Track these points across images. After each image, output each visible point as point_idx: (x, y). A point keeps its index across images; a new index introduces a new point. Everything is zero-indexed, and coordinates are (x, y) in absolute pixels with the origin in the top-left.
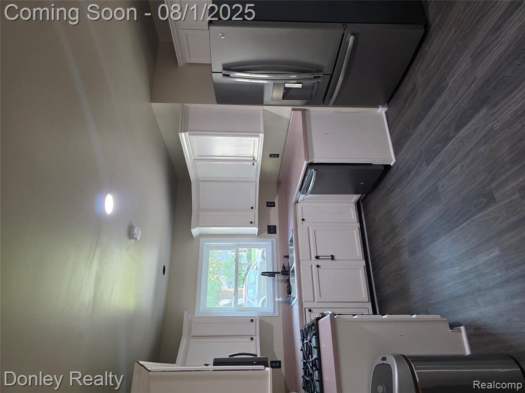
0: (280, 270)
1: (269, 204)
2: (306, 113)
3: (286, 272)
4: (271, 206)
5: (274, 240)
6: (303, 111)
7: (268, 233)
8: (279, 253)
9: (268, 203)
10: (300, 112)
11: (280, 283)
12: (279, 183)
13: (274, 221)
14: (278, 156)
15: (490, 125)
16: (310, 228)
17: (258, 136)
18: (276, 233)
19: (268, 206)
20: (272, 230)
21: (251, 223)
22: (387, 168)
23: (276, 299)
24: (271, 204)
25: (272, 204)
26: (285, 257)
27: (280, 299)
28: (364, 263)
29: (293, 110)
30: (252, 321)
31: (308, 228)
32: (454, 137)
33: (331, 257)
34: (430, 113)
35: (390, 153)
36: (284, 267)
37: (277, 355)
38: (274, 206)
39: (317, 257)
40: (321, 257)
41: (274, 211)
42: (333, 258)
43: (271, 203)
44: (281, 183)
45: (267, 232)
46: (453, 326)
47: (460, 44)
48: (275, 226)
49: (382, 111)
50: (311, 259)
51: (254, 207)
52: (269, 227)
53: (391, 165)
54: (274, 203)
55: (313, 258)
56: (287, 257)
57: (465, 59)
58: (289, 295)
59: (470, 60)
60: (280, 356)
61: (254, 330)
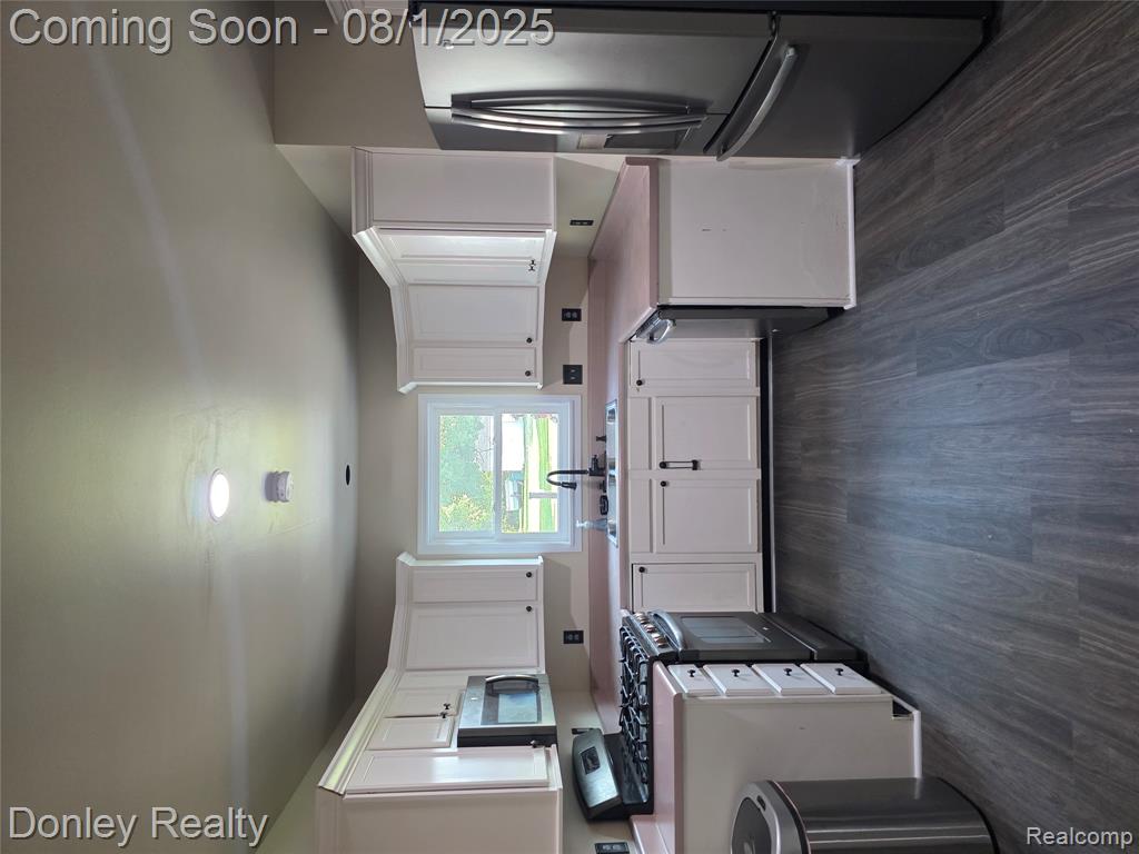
0: (588, 466)
1: (568, 315)
2: (661, 168)
3: (599, 468)
4: (572, 319)
5: (578, 399)
6: (655, 166)
7: (565, 383)
8: (585, 429)
9: (565, 311)
10: (647, 167)
11: (586, 488)
12: (591, 263)
13: (578, 356)
14: (590, 223)
15: (1064, 403)
16: (654, 400)
17: (542, 233)
18: (581, 383)
19: (565, 319)
20: (572, 375)
21: (528, 373)
22: (835, 312)
23: (578, 525)
24: (571, 315)
25: (575, 315)
26: (598, 439)
27: (585, 524)
28: (758, 474)
29: (629, 161)
30: (529, 575)
31: (650, 399)
32: (988, 362)
33: (691, 465)
34: (950, 259)
35: (847, 280)
36: (595, 460)
37: (576, 619)
38: (579, 319)
39: (664, 465)
40: (671, 465)
41: (579, 330)
42: (696, 465)
43: (572, 311)
44: (595, 261)
45: (562, 381)
46: (898, 710)
47: (1056, 146)
48: (580, 367)
49: (845, 165)
50: (650, 468)
51: (534, 338)
52: (567, 369)
53: (846, 308)
54: (579, 311)
55: (656, 465)
56: (603, 439)
57: (1058, 196)
58: (604, 517)
59: (1066, 210)
60: (581, 622)
61: (534, 592)
